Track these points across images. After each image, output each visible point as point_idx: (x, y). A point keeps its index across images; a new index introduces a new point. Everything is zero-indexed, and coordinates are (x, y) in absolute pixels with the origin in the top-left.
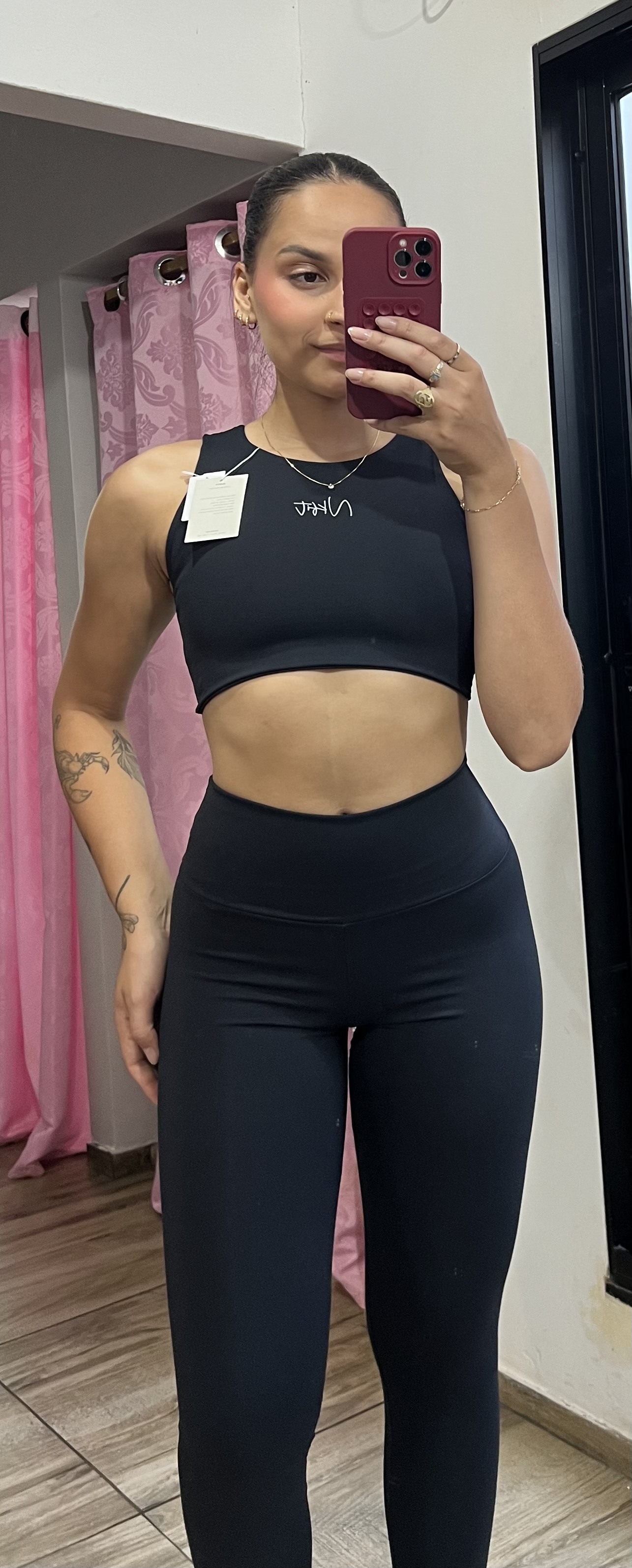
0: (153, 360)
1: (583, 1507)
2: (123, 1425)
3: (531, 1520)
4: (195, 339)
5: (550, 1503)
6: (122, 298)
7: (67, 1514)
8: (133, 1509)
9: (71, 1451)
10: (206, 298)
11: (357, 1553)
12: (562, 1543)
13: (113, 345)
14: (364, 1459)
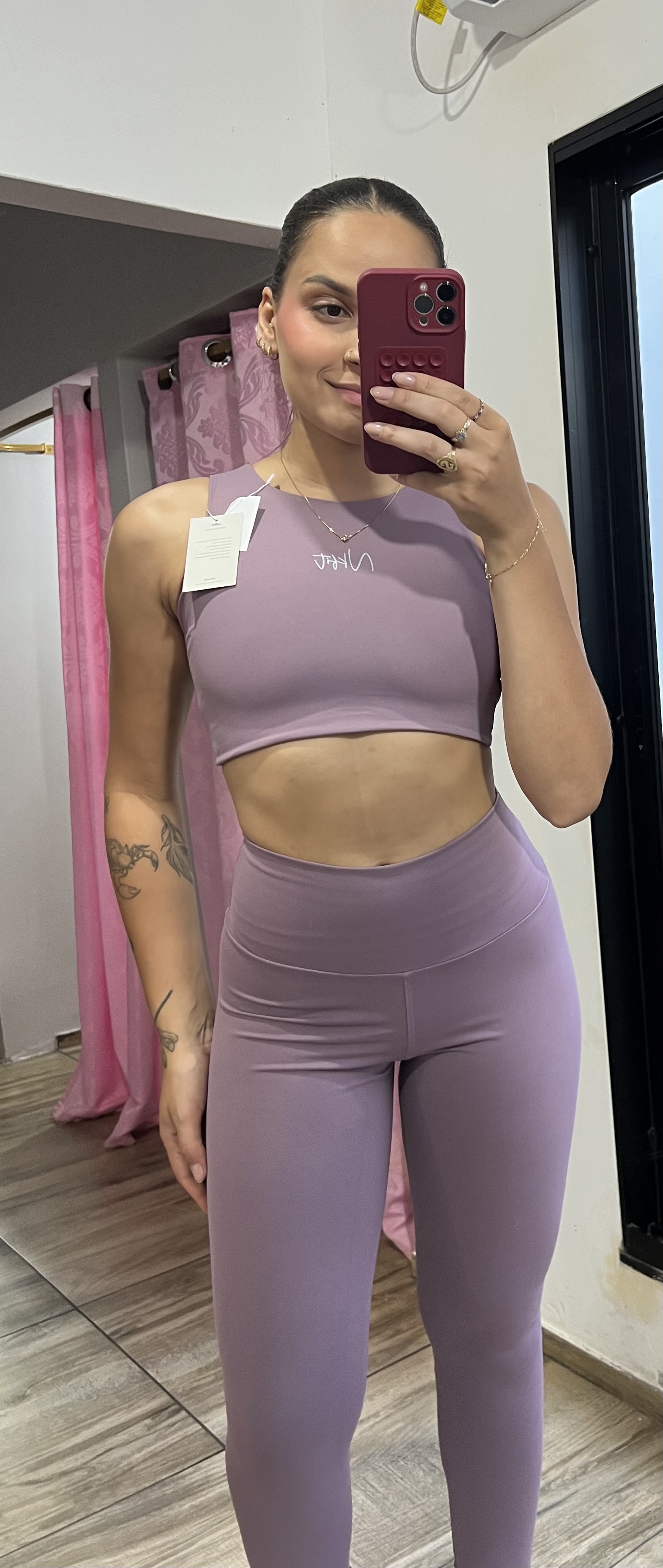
0: (204, 436)
1: (602, 1437)
2: (207, 1368)
3: (557, 1450)
4: (241, 418)
5: (574, 1434)
6: (173, 378)
7: (162, 1450)
8: (218, 1445)
9: (164, 1393)
10: (249, 381)
11: (410, 1481)
12: (584, 1469)
13: (167, 423)
14: (414, 1397)
